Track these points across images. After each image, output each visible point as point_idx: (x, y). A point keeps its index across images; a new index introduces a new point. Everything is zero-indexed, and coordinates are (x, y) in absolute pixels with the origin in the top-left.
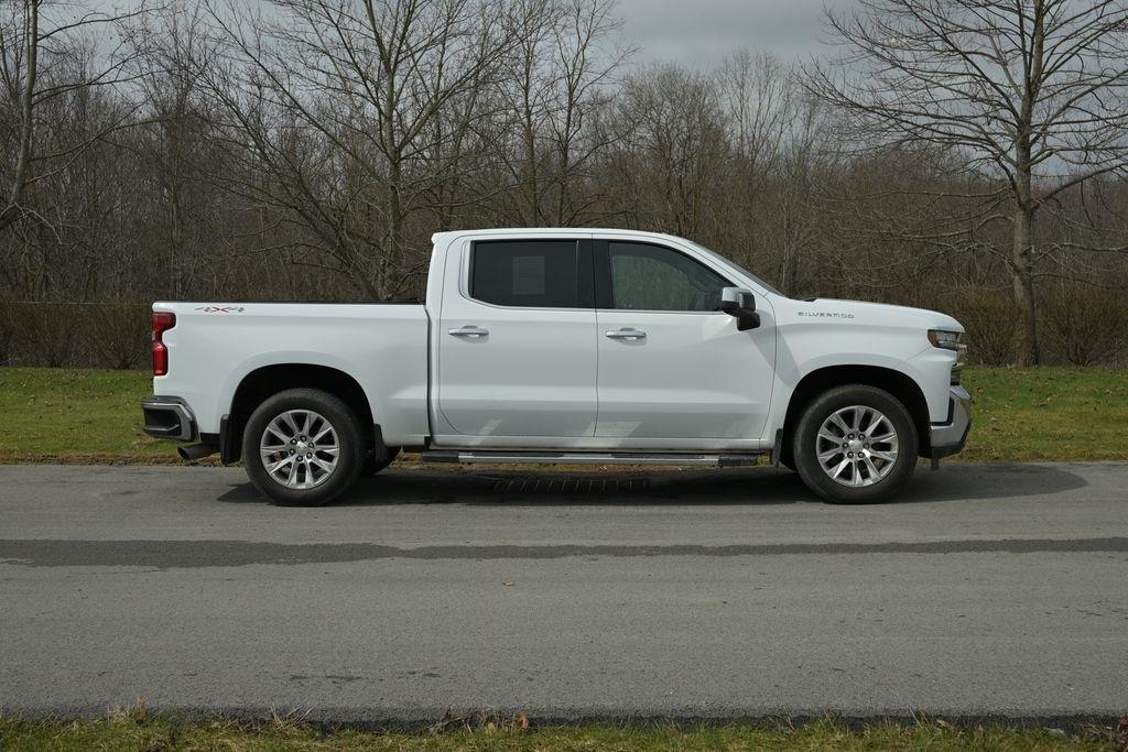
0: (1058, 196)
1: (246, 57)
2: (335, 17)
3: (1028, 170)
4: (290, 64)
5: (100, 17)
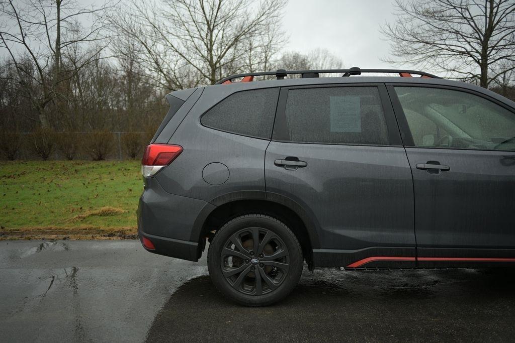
1: (149, 24)
3: (487, 67)
5: (86, 11)
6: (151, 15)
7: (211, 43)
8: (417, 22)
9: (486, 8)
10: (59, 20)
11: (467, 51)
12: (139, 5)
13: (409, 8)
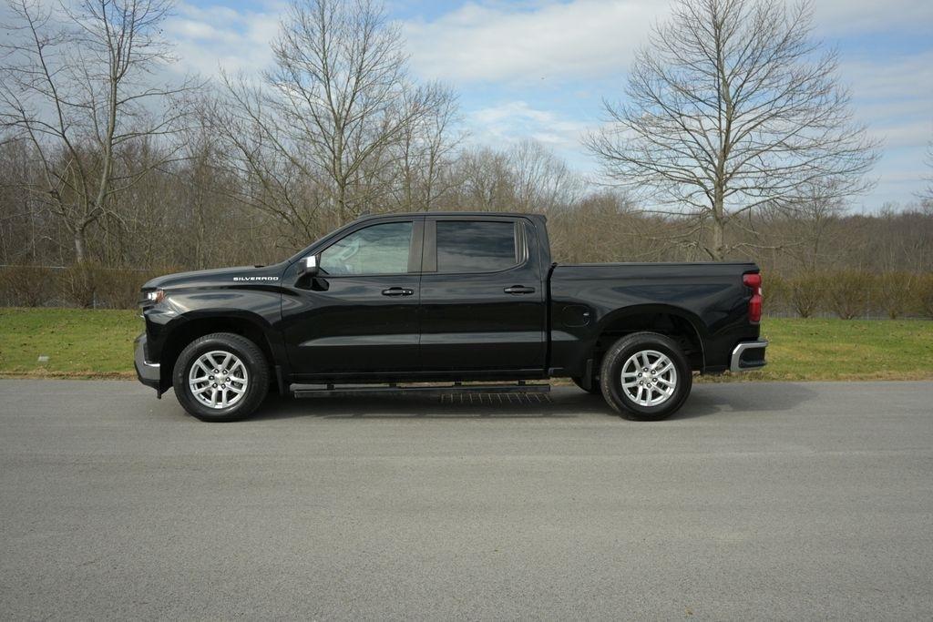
0: (738, 216)
1: (251, 118)
2: (308, 95)
3: (721, 201)
4: (278, 124)
5: (157, 92)
6: (253, 106)
7: (340, 148)
9: (720, 120)
10: (116, 104)
11: (696, 177)
12: (237, 92)
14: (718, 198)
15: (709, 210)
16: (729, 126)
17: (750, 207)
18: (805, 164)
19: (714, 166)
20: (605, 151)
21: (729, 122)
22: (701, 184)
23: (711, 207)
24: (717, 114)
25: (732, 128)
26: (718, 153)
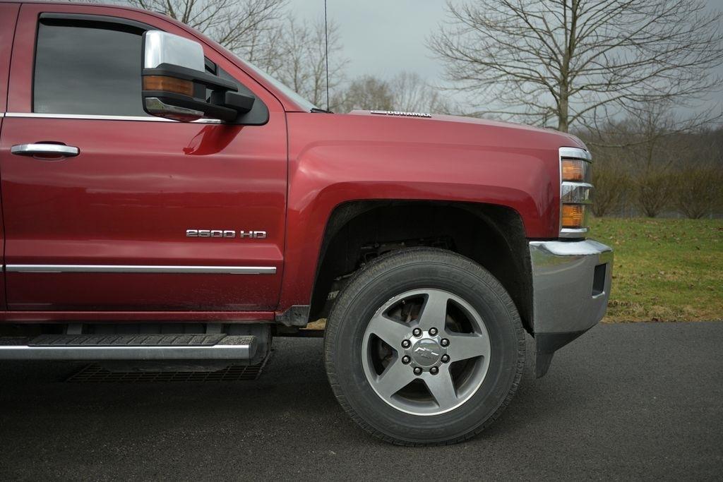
0: (583, 115)
3: (566, 99)
8: (474, 34)
9: (565, 16)
11: (541, 77)
13: (465, 15)
14: (563, 98)
15: (554, 111)
16: (574, 23)
17: (595, 107)
18: (654, 59)
19: (560, 64)
20: (450, 53)
21: (575, 18)
22: (545, 83)
23: (555, 106)
24: (562, 11)
25: (577, 26)
26: (564, 52)
